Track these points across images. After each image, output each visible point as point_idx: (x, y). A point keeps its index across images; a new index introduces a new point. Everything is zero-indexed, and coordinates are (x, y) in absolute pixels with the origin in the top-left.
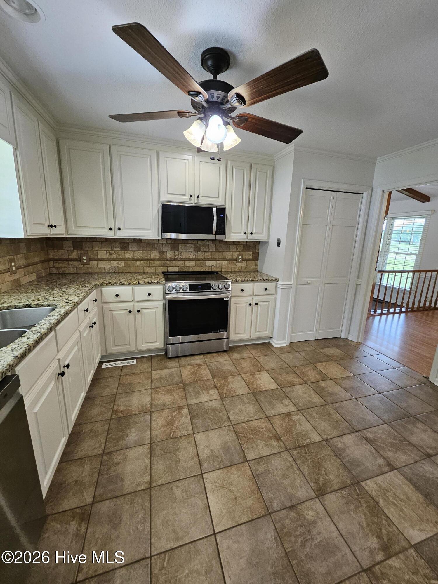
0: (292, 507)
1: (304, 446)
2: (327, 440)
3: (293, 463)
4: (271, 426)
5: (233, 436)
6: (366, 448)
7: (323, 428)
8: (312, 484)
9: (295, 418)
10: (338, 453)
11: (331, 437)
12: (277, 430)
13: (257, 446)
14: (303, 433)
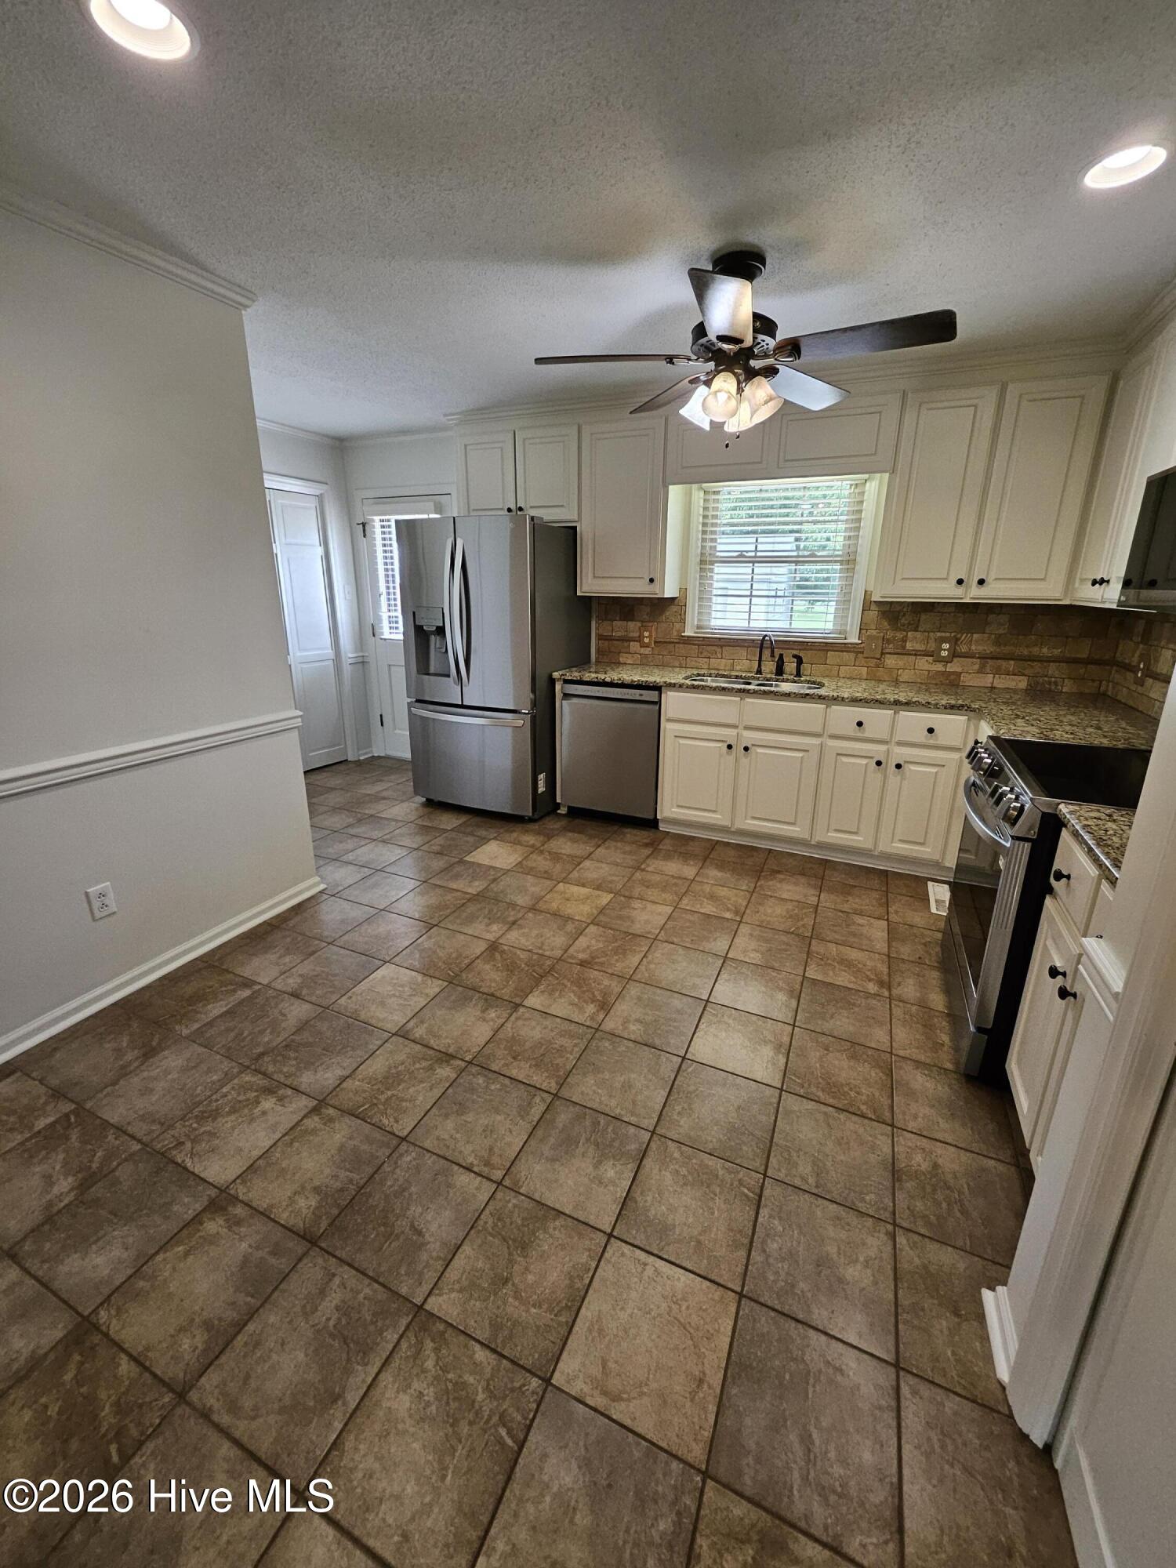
0: (514, 923)
1: (542, 977)
2: (517, 1006)
3: (540, 952)
4: (610, 971)
5: (637, 928)
6: (447, 1037)
7: (534, 1023)
8: (506, 948)
9: (591, 1008)
10: (491, 999)
11: (513, 1018)
12: (596, 973)
13: (597, 941)
14: (557, 994)
